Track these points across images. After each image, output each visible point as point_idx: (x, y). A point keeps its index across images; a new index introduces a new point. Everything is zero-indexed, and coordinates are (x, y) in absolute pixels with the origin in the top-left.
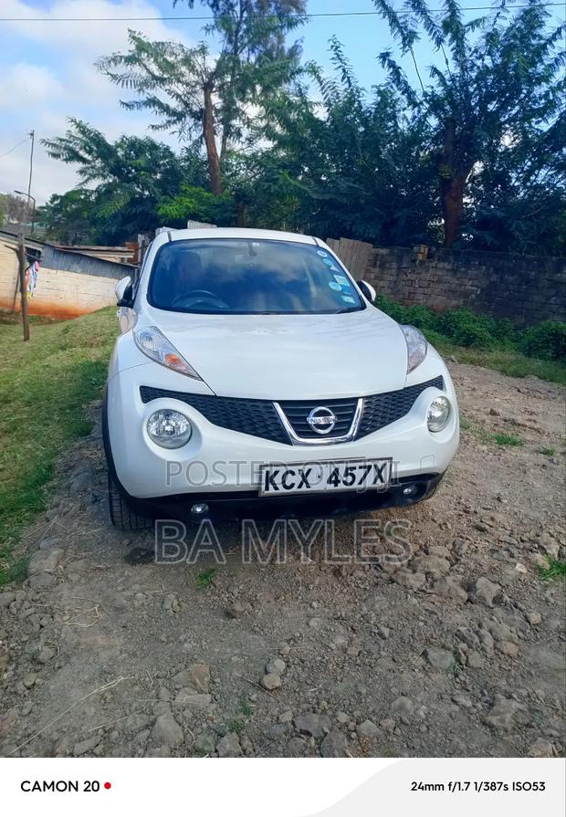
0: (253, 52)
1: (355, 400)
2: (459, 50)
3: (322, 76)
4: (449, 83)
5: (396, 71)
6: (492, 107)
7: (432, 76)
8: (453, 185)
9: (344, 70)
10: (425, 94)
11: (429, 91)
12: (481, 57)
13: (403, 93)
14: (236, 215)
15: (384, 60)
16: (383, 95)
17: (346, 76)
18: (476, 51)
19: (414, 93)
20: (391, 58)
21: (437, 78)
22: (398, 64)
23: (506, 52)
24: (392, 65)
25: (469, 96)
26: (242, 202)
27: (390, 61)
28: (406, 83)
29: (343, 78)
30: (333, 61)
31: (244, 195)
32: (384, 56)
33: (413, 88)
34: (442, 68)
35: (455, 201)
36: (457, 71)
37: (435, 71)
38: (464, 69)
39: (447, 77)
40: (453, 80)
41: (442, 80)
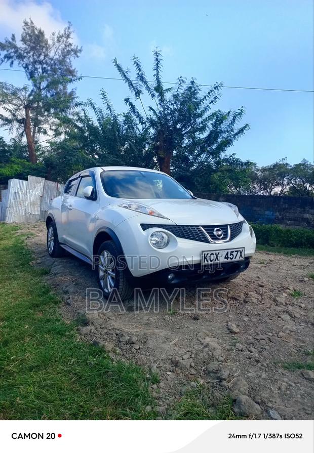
0: (49, 92)
1: (227, 225)
2: (162, 100)
3: (96, 106)
4: (159, 115)
5: (133, 107)
6: (178, 126)
7: (150, 110)
8: (166, 161)
9: (108, 104)
10: (147, 118)
11: (149, 117)
12: (172, 104)
13: (137, 117)
14: (47, 175)
15: (127, 102)
16: (127, 118)
17: (109, 107)
18: (170, 102)
19: (142, 117)
20: (130, 101)
21: (152, 112)
22: (134, 104)
23: (182, 103)
24: (131, 104)
25: (167, 121)
26: (50, 168)
27: (129, 102)
28: (138, 113)
29: (107, 108)
30: (102, 100)
31: (51, 164)
32: (127, 100)
33: (142, 115)
34: (155, 108)
35: (167, 168)
36: (162, 109)
37: (151, 109)
38: (164, 109)
39: (157, 112)
40: (160, 113)
41: (155, 112)
